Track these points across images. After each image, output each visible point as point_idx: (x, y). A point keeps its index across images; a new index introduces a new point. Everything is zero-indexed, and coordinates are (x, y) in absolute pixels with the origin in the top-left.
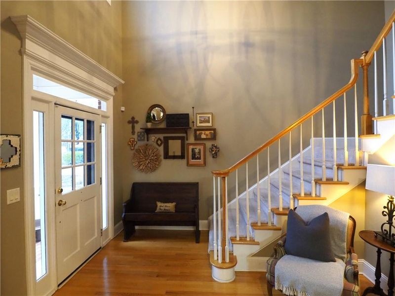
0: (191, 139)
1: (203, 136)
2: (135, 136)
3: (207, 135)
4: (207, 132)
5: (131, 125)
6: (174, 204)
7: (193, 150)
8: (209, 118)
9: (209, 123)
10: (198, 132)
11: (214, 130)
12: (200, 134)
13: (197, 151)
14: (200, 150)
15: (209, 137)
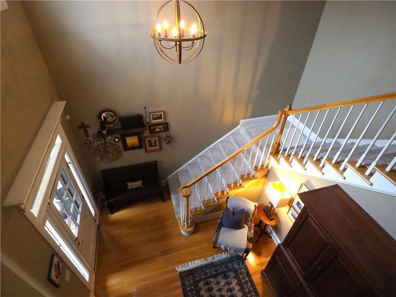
0: (147, 133)
1: (157, 130)
2: (91, 138)
3: (160, 129)
4: (161, 126)
5: (82, 130)
6: (141, 181)
7: (149, 141)
8: (161, 115)
9: (162, 119)
10: (152, 128)
11: (167, 124)
12: (154, 129)
13: (153, 141)
14: (155, 140)
15: (162, 129)
